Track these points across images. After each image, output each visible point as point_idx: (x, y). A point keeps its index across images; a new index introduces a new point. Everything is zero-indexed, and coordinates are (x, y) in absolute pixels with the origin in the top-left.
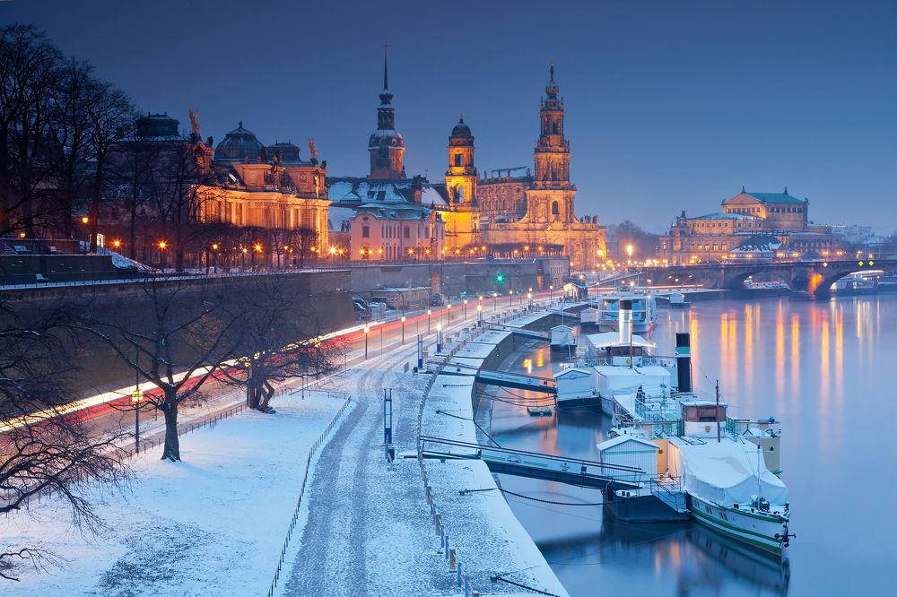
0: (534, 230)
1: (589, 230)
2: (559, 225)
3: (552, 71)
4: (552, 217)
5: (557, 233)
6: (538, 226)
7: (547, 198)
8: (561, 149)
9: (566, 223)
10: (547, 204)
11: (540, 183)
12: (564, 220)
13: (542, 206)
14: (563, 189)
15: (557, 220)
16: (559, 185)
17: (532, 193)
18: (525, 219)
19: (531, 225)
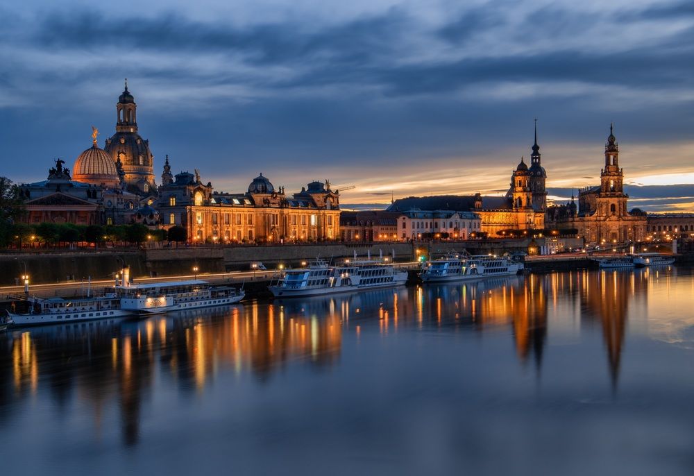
0: (600, 221)
1: (636, 220)
2: (614, 218)
3: (611, 128)
4: (610, 213)
5: (613, 222)
6: (602, 218)
7: (607, 203)
8: (616, 174)
9: (620, 216)
10: (607, 205)
11: (603, 194)
12: (618, 214)
13: (604, 207)
14: (617, 197)
15: (614, 215)
16: (614, 194)
17: (598, 200)
18: (595, 214)
19: (598, 218)
